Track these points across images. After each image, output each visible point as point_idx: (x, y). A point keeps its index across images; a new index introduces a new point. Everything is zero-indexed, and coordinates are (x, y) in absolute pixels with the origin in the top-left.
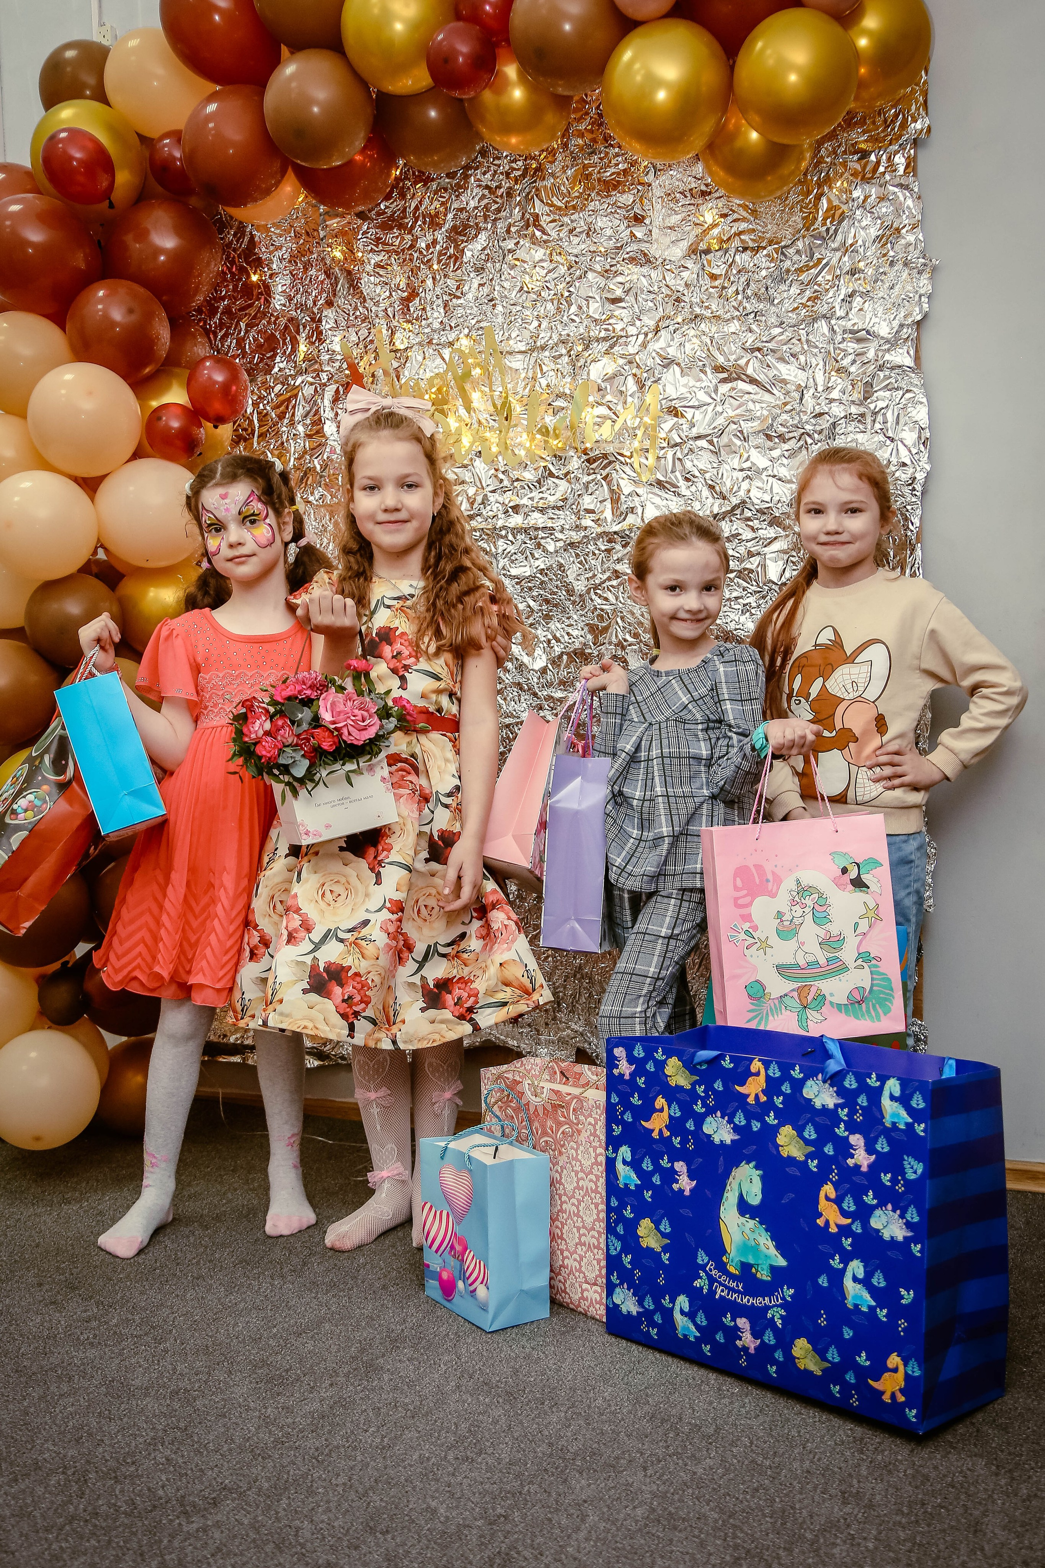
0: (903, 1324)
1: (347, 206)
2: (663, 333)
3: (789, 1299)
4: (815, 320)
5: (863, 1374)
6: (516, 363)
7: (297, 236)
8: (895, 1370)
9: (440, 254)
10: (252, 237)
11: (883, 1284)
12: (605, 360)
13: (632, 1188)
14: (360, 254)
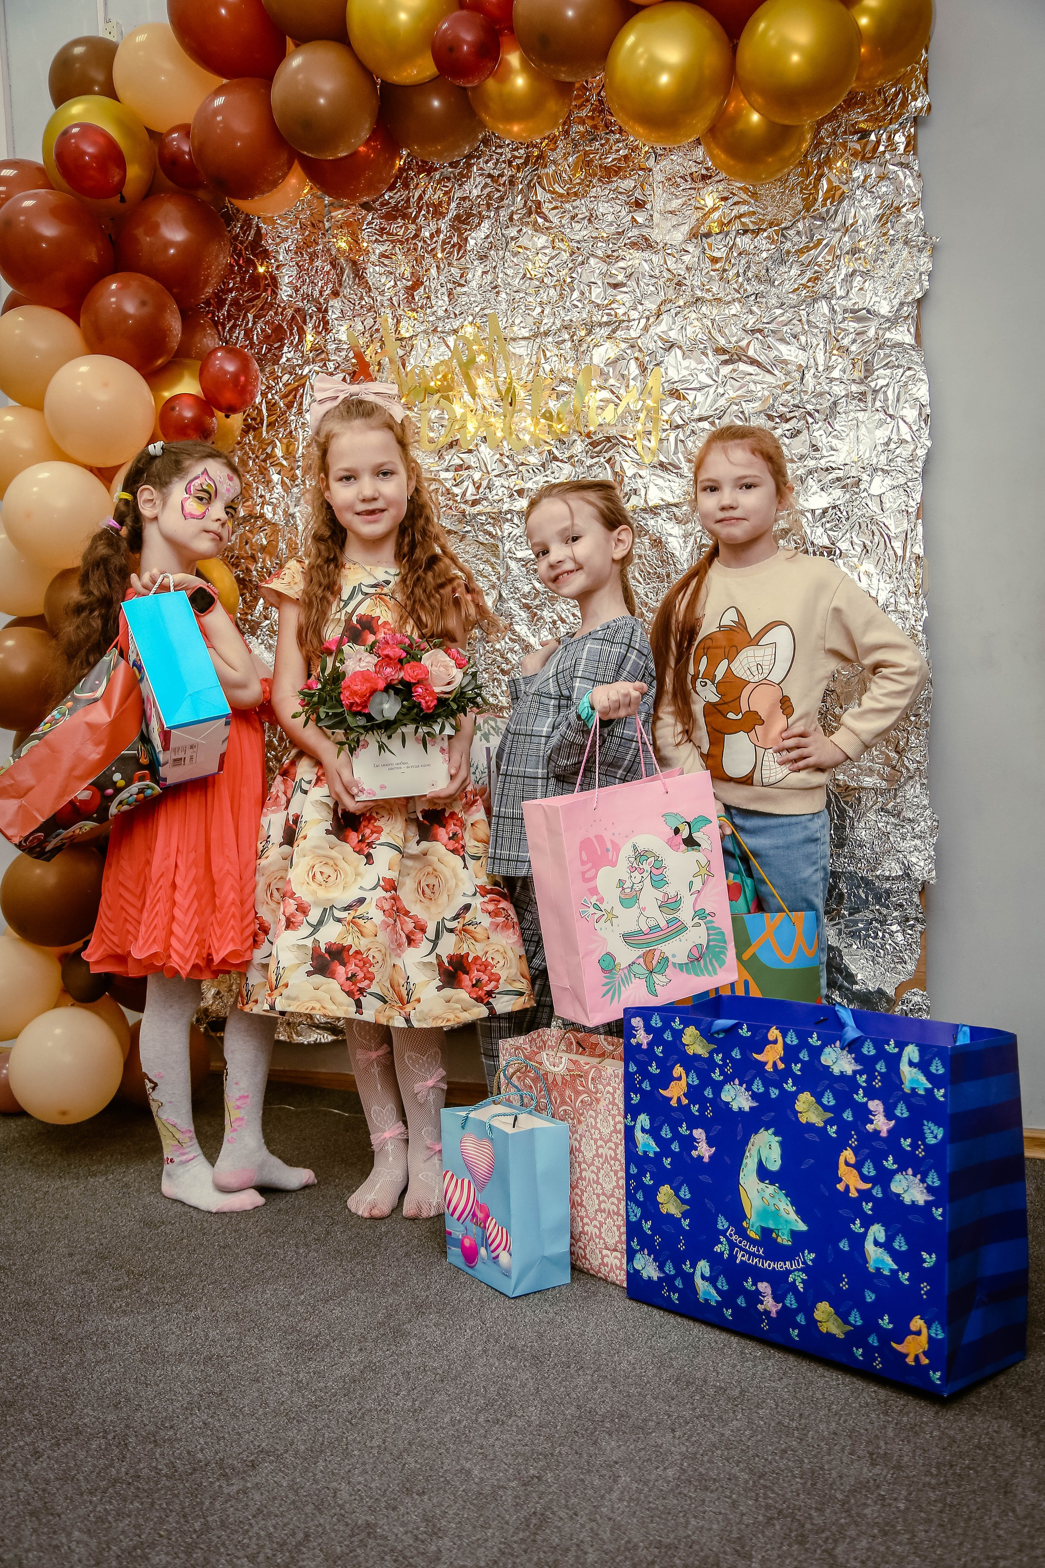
0: (925, 1287)
1: (352, 196)
2: (664, 316)
3: (810, 1263)
4: (815, 301)
5: (886, 1337)
6: (520, 349)
7: (303, 227)
8: (919, 1333)
9: (444, 243)
10: (259, 229)
11: (904, 1248)
12: (608, 344)
13: (651, 1155)
14: (365, 244)
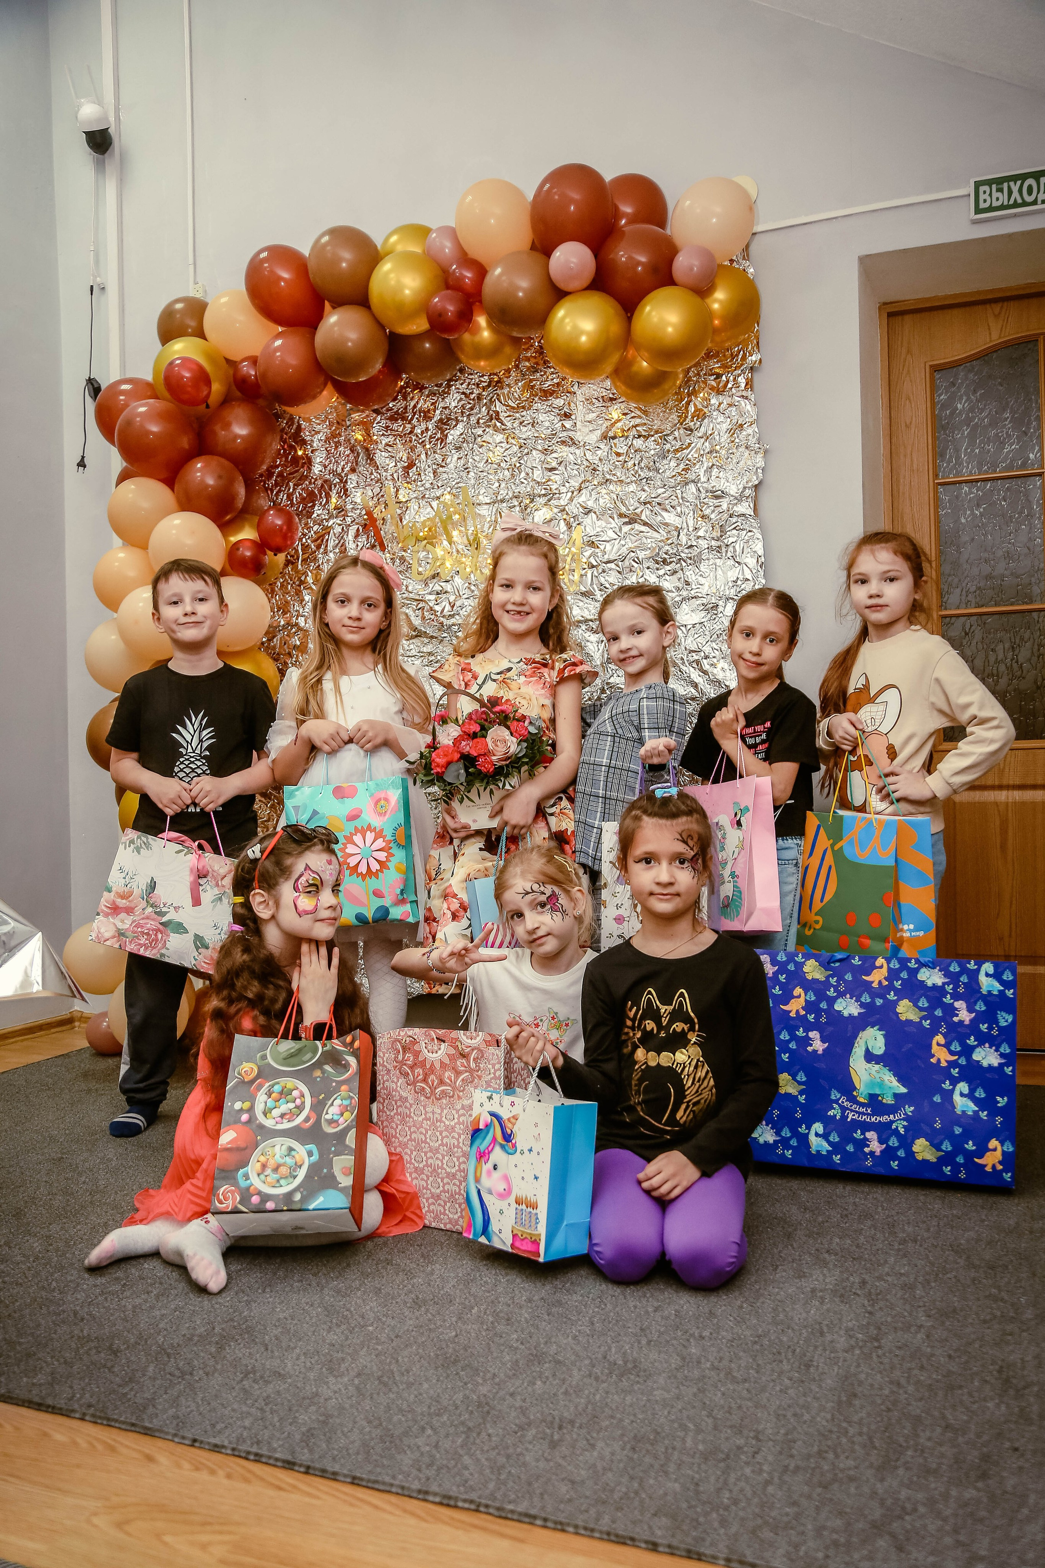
1: (367, 405)
2: (584, 491)
4: (687, 484)
6: (484, 511)
7: (331, 424)
9: (431, 437)
10: (299, 426)
12: (544, 509)
14: (375, 437)
